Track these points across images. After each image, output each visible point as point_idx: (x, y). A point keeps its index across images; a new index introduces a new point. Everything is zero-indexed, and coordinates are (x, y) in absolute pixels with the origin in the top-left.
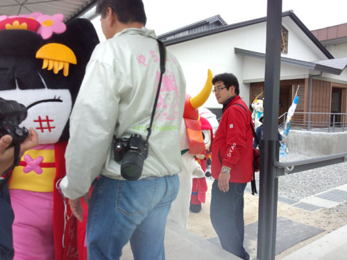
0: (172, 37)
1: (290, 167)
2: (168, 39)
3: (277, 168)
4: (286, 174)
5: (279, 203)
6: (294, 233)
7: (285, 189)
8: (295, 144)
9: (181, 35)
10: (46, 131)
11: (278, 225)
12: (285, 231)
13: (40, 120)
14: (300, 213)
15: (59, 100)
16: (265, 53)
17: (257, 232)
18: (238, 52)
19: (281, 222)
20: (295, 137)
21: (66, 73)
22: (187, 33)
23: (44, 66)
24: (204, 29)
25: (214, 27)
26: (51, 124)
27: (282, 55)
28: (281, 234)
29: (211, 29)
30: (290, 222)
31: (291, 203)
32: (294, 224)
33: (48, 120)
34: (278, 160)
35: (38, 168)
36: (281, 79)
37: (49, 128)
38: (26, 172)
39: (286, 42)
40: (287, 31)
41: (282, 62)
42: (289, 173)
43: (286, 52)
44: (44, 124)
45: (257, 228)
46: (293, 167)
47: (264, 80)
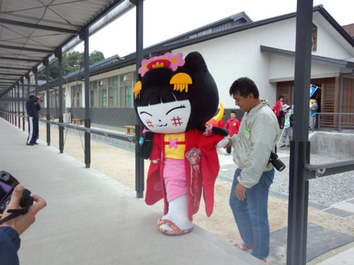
0: (195, 36)
1: (321, 170)
2: (191, 37)
3: (308, 170)
4: (317, 177)
5: (309, 208)
6: (325, 240)
7: (314, 193)
8: (325, 147)
9: (204, 33)
10: (178, 125)
11: (308, 231)
12: (315, 238)
13: (174, 119)
14: (331, 219)
15: (184, 107)
16: (294, 50)
17: (286, 238)
18: (264, 50)
19: (311, 227)
20: (324, 140)
21: (187, 91)
22: (210, 32)
23: (175, 89)
24: (228, 27)
25: (239, 25)
26: (181, 121)
27: (313, 53)
28: (312, 240)
29: (235, 26)
30: (321, 228)
31: (321, 208)
32: (325, 231)
33: (178, 119)
34: (309, 163)
35: (175, 145)
36: (312, 78)
37: (180, 123)
38: (170, 147)
39: (315, 38)
40: (316, 27)
41: (312, 61)
42: (321, 176)
43: (315, 50)
44: (177, 121)
45: (286, 234)
46: (324, 170)
47: (293, 79)
